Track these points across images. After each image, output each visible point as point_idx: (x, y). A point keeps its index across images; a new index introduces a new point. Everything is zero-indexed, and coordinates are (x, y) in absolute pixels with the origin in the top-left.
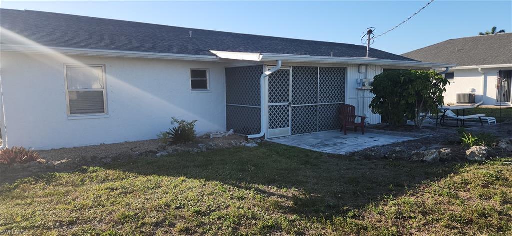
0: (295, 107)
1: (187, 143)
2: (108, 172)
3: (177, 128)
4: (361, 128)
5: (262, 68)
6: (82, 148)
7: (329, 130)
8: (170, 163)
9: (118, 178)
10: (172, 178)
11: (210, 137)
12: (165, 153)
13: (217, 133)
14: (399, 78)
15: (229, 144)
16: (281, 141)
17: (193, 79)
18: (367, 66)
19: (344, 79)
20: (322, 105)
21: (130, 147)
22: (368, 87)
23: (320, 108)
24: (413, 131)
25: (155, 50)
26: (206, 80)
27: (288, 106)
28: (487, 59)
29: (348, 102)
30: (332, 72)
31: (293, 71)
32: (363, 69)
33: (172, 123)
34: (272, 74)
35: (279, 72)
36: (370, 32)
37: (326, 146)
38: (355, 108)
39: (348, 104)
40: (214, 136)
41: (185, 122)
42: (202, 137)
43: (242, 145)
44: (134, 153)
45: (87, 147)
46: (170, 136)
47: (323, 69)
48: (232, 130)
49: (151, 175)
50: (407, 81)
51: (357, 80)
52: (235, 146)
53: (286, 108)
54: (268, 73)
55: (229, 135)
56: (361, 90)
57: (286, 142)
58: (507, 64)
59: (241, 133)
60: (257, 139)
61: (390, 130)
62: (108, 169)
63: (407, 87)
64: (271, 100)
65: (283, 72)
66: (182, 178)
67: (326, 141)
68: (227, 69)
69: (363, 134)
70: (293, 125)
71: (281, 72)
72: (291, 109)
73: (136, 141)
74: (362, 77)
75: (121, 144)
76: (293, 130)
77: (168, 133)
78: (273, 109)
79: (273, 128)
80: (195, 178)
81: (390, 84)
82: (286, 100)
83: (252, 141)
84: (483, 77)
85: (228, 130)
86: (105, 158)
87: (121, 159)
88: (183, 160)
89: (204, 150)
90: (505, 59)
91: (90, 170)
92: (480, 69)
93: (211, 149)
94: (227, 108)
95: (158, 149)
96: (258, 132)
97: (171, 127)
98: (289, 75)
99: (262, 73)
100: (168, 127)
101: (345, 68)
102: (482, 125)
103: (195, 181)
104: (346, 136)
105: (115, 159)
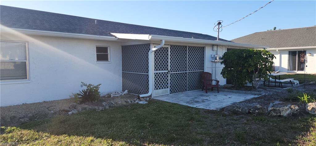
0: (172, 74)
1: (93, 101)
2: (23, 132)
3: (85, 90)
4: (217, 89)
5: (150, 46)
6: (6, 107)
7: (194, 90)
8: (79, 121)
9: (31, 138)
10: (81, 137)
11: (110, 96)
12: (75, 111)
13: (115, 93)
14: (242, 54)
15: (126, 102)
16: (164, 98)
17: (97, 53)
18: (217, 45)
19: (203, 54)
20: (189, 73)
21: (47, 106)
22: (218, 60)
23: (188, 75)
24: (252, 90)
25: (69, 31)
26: (108, 54)
27: (167, 73)
28: (280, 44)
29: (206, 70)
30: (196, 50)
31: (170, 48)
32: (215, 48)
33: (82, 86)
34: (157, 50)
35: (161, 49)
36: (219, 23)
37: (197, 102)
38: (211, 74)
39: (206, 71)
40: (114, 96)
41: (91, 85)
42: (104, 97)
43: (135, 102)
44: (49, 112)
45: (11, 106)
46: (80, 96)
47: (190, 47)
48: (126, 91)
49: (62, 134)
50: (248, 55)
51: (211, 55)
52: (130, 104)
53: (166, 75)
54: (154, 49)
55: (124, 94)
56: (214, 62)
57: (167, 99)
58: (293, 47)
59: (133, 93)
60: (146, 97)
61: (236, 90)
62: (24, 129)
63: (248, 60)
64: (156, 69)
65: (164, 49)
66: (91, 138)
67: (196, 98)
68: (122, 47)
69: (218, 92)
70: (170, 87)
71: (162, 49)
72: (169, 75)
73: (52, 100)
74: (214, 53)
75: (40, 103)
76: (170, 90)
77: (78, 94)
78: (157, 75)
79: (157, 89)
80: (102, 137)
81: (236, 58)
82: (166, 69)
83: (143, 99)
84: (279, 55)
85: (123, 90)
86: (23, 118)
87: (37, 117)
88: (90, 118)
89: (107, 107)
90: (292, 44)
91: (7, 130)
92: (277, 50)
93: (112, 107)
94: (123, 75)
95: (70, 107)
96: (146, 92)
97: (81, 89)
98: (168, 51)
99: (150, 49)
100: (79, 89)
101: (204, 47)
102: (292, 86)
103: (102, 141)
104: (207, 94)
105: (31, 119)
